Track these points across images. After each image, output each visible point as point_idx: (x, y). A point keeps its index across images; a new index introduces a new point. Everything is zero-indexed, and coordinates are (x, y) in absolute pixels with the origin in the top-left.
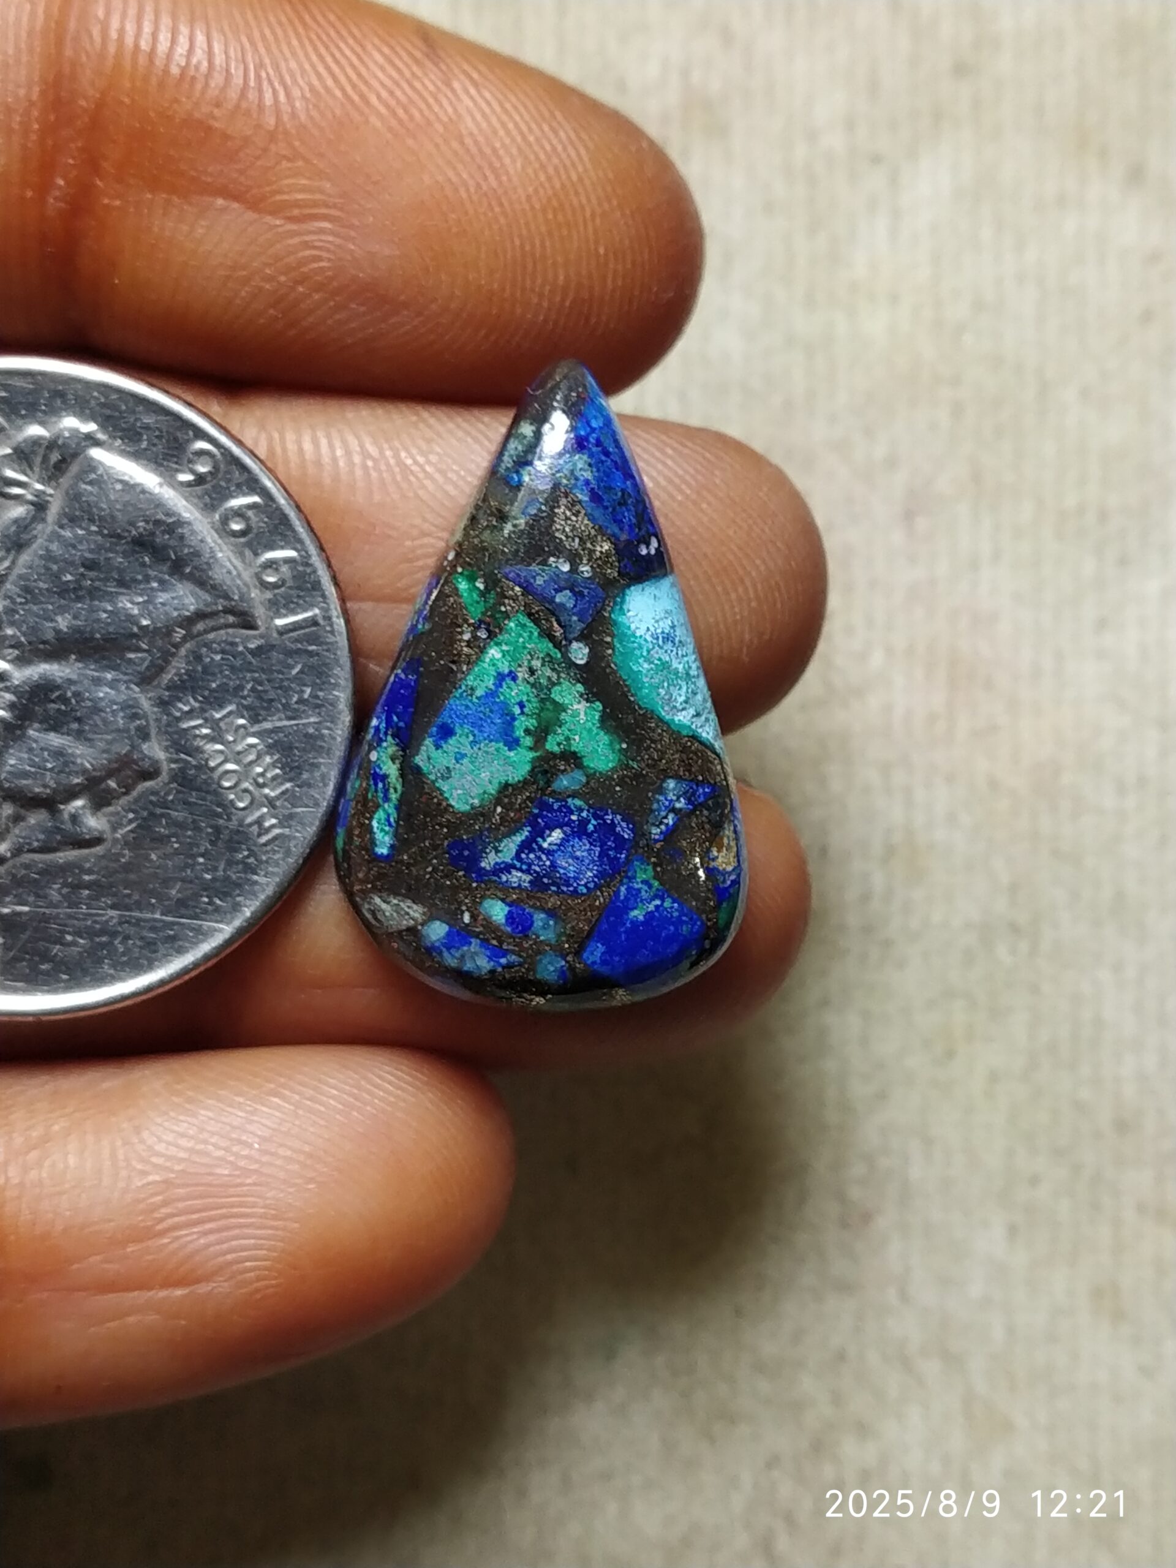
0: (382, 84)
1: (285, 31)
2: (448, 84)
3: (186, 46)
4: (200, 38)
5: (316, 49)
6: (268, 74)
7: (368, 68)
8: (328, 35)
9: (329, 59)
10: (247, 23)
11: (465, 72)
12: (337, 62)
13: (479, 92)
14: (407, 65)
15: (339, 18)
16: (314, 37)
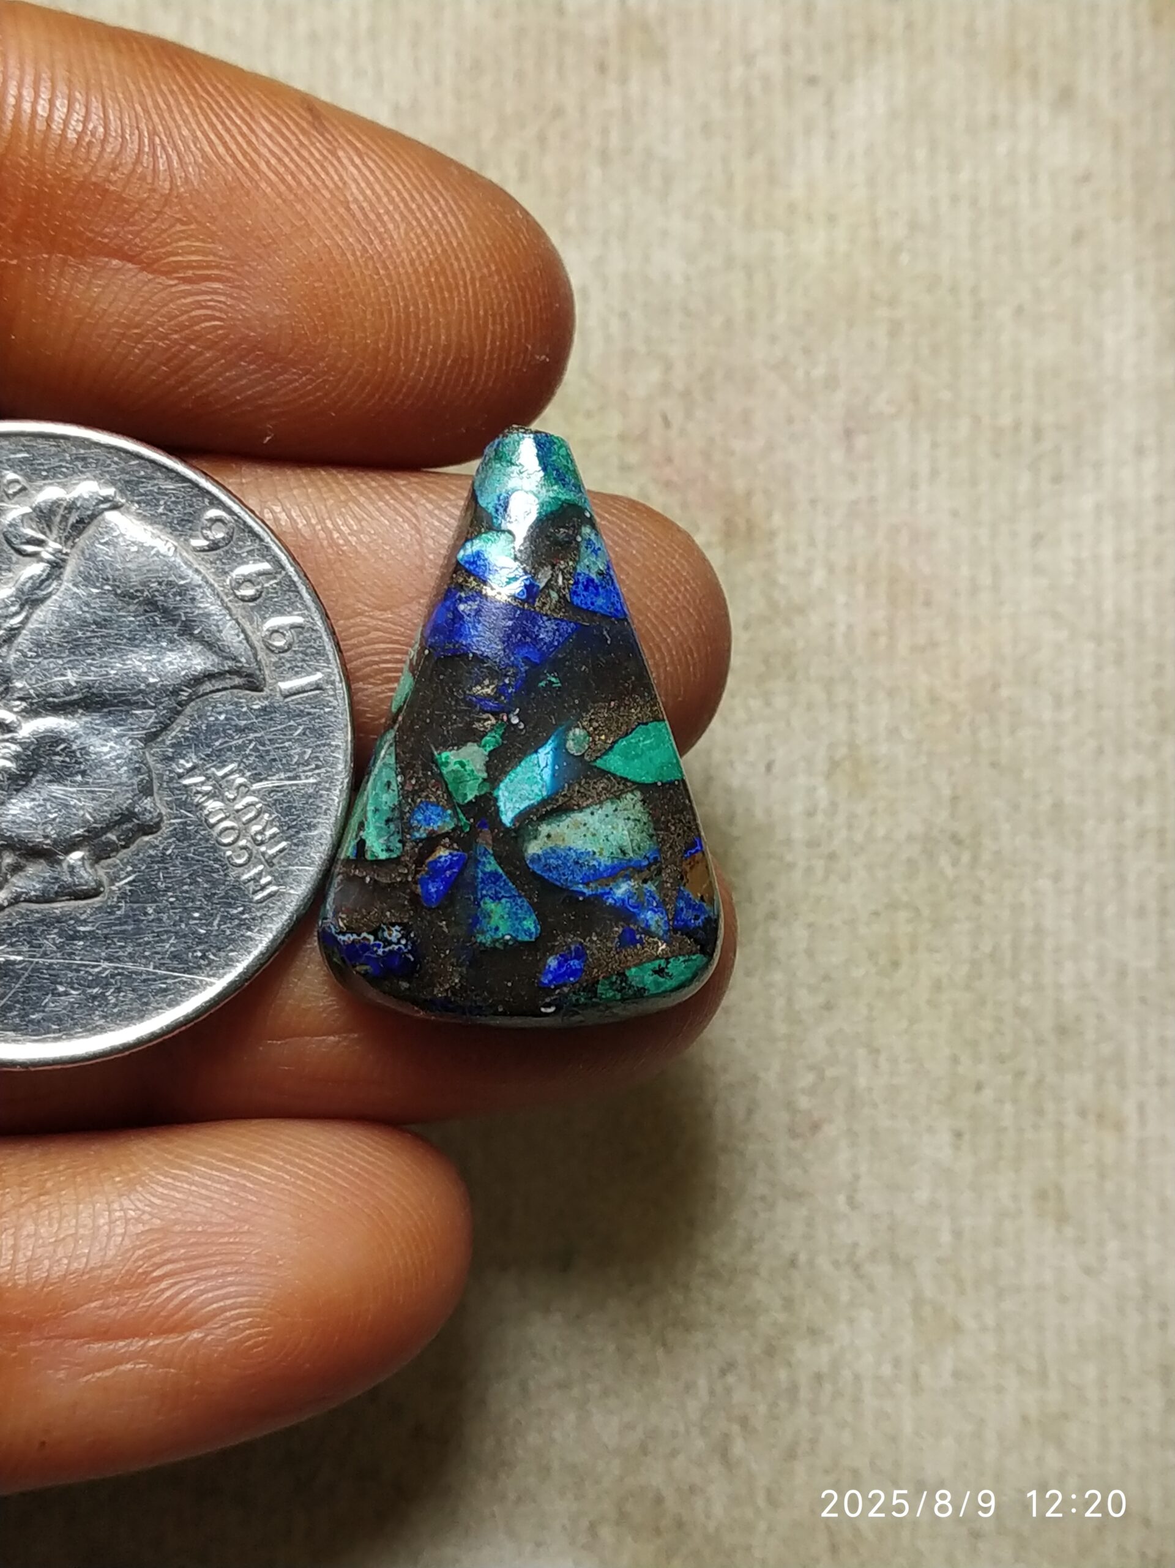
0: (270, 151)
1: (177, 100)
2: (334, 153)
3: (83, 112)
4: (95, 104)
5: (207, 117)
6: (161, 139)
7: (257, 136)
8: (217, 103)
9: (220, 127)
10: (140, 91)
11: (349, 142)
12: (228, 130)
13: (362, 160)
14: (294, 133)
15: (228, 88)
16: (204, 104)
